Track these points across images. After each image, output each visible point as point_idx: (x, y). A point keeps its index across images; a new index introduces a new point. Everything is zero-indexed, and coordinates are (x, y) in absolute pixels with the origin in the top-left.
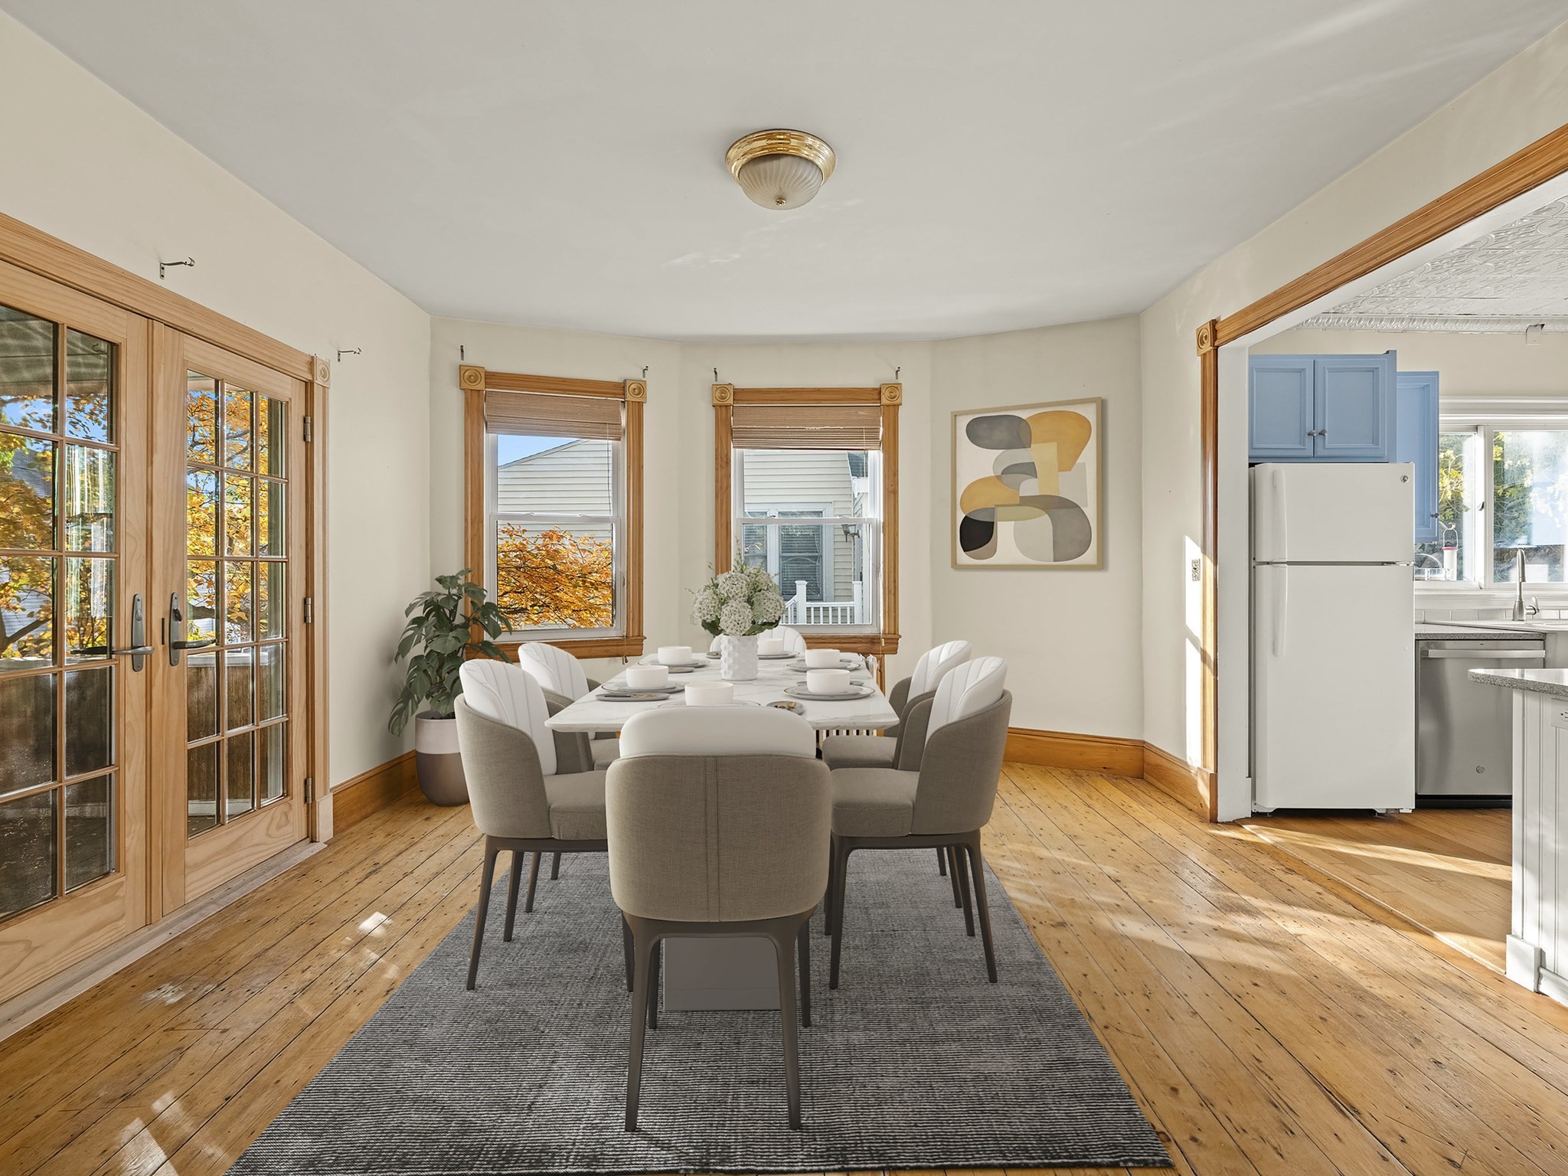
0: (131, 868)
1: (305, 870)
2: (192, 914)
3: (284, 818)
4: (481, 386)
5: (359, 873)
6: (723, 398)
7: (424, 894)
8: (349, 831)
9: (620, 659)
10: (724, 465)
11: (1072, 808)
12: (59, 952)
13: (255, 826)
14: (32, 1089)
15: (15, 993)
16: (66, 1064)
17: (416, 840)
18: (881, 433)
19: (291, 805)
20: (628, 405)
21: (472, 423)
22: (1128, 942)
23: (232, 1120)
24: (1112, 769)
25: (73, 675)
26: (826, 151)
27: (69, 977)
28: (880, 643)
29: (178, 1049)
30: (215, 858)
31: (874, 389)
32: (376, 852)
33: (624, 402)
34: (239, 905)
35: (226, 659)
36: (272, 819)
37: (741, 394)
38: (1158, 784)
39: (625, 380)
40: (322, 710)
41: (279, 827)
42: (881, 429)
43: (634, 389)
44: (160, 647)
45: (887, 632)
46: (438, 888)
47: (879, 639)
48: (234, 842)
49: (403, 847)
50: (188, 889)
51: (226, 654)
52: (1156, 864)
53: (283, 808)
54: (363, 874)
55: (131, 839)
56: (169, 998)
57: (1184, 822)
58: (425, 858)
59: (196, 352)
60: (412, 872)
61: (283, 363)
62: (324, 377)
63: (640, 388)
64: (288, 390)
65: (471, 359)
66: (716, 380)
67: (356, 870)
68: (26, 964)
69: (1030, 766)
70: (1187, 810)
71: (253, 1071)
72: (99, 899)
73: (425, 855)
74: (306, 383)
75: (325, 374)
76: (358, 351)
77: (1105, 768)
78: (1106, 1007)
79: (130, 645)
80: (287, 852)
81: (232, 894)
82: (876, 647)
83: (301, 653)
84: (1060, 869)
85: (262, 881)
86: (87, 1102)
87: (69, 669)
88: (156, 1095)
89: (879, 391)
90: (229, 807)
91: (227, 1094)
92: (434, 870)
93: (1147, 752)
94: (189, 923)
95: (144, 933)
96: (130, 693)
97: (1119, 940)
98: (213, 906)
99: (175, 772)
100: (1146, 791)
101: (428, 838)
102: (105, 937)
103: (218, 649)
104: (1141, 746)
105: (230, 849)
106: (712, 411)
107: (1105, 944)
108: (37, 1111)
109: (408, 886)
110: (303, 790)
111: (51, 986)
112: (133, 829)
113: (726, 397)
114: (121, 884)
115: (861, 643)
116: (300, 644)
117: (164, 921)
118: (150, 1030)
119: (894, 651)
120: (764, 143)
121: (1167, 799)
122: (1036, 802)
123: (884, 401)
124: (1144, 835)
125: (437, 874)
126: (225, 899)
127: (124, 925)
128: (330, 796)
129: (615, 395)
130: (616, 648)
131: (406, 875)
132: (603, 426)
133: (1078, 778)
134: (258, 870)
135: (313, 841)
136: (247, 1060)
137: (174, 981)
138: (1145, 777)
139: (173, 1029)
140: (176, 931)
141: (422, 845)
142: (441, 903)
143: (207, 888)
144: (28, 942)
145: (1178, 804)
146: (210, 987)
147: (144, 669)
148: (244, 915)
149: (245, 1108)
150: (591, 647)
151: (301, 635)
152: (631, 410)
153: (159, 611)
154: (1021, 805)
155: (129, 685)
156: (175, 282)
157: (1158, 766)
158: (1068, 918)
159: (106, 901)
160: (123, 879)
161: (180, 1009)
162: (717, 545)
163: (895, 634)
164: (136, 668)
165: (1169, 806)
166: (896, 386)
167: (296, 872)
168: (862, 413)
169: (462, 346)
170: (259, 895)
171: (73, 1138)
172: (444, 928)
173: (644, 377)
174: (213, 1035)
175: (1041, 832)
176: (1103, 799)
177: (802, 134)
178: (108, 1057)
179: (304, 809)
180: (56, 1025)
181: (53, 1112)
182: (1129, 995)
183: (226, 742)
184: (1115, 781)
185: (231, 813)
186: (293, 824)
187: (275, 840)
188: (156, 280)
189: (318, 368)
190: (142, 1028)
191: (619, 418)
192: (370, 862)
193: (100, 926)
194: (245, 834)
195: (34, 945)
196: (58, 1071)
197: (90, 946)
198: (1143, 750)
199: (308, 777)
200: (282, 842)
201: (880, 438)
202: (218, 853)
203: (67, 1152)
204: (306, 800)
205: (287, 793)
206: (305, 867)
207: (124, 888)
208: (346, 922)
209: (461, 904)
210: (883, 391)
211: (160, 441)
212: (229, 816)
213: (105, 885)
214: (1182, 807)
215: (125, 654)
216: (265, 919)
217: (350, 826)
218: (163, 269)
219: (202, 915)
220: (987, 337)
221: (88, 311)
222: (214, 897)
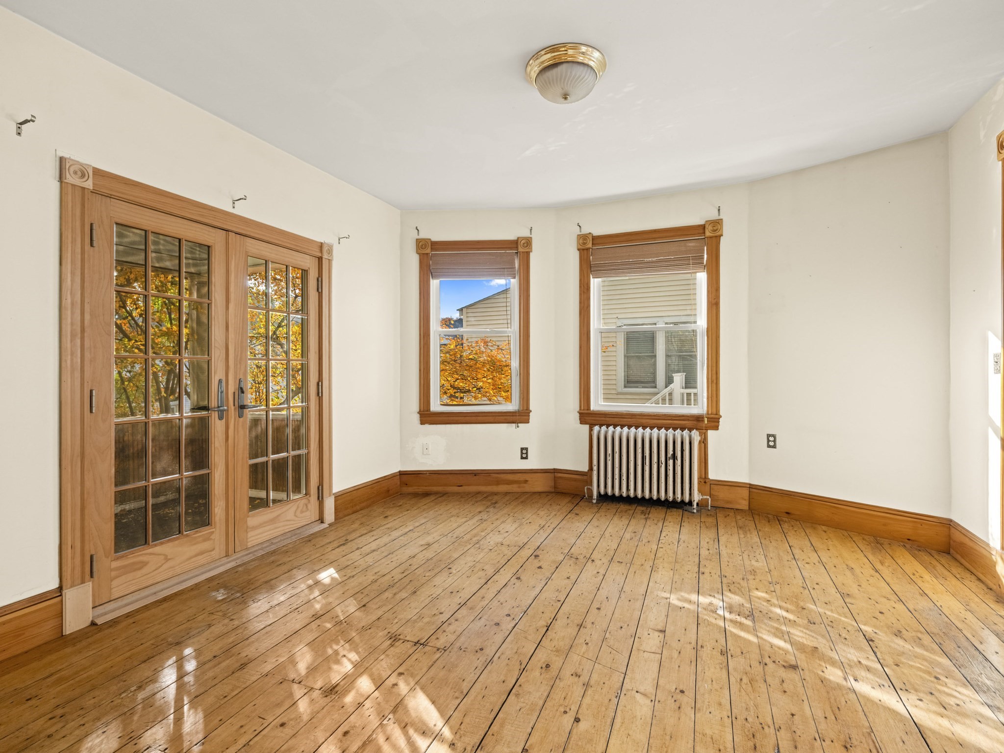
0: (218, 525)
1: (310, 539)
2: (249, 554)
3: (305, 507)
4: (428, 251)
5: (336, 544)
6: (584, 244)
7: (361, 562)
8: (344, 519)
9: (514, 425)
10: (586, 291)
11: (858, 570)
12: (181, 563)
13: (288, 510)
14: (148, 630)
15: (159, 580)
16: (165, 621)
17: (374, 529)
18: (705, 259)
19: (309, 500)
20: (520, 254)
21: (424, 274)
22: (852, 696)
23: (210, 669)
24: (916, 541)
25: (189, 420)
26: (596, 54)
27: (185, 577)
28: (703, 421)
29: (209, 625)
30: (264, 525)
31: (699, 226)
32: (350, 533)
33: (517, 253)
34: (273, 553)
35: (271, 415)
36: (298, 507)
37: (597, 240)
38: (963, 561)
39: (518, 238)
40: (328, 447)
41: (302, 512)
42: (705, 256)
43: (524, 243)
44: (233, 408)
45: (710, 413)
46: (369, 559)
47: (703, 418)
48: (276, 517)
49: (365, 532)
50: (249, 540)
51: (271, 413)
52: (921, 632)
53: (304, 501)
54: (336, 545)
55: (218, 509)
56: (219, 597)
57: (977, 599)
58: (372, 540)
59: (254, 246)
60: (361, 548)
61: (304, 248)
62: (329, 254)
63: (527, 243)
64: (309, 263)
65: (423, 235)
66: (581, 232)
67: (335, 542)
68: (165, 567)
69: (834, 529)
70: (985, 588)
71: (232, 645)
72: (201, 539)
73: (374, 538)
74: (319, 258)
75: (330, 252)
76: (348, 237)
77: (909, 540)
78: (799, 746)
79: (217, 406)
80: (307, 527)
81: (272, 546)
82: (700, 424)
83: (315, 413)
84: (818, 620)
85: (289, 541)
86: (163, 642)
87: (186, 418)
88: (187, 646)
89: (703, 227)
90: (272, 495)
91: (215, 654)
92: (373, 548)
93: (953, 530)
94: (246, 559)
95: (224, 560)
96: (217, 431)
97: (844, 692)
98: (261, 551)
99: (243, 476)
100: (947, 566)
101: (380, 529)
102: (204, 559)
103: (267, 410)
104: (949, 524)
105: (273, 521)
106: (578, 252)
107: (828, 693)
108: (143, 641)
109: (356, 555)
110: (316, 492)
111: (175, 580)
112: (219, 504)
113: (587, 243)
114: (212, 533)
115: (688, 420)
116: (315, 409)
117: (235, 555)
118: (204, 611)
119: (716, 428)
120: (549, 56)
121: (968, 575)
122: (824, 560)
123: (708, 234)
124: (922, 604)
125: (374, 551)
126: (268, 549)
127: (215, 554)
128: (333, 497)
129: (511, 248)
130: (512, 417)
131: (358, 549)
132: (502, 270)
133: (878, 545)
134: (289, 535)
135: (322, 522)
136: (233, 638)
137: (225, 587)
138: (951, 552)
139: (212, 613)
140: (239, 562)
141: (374, 533)
142: (366, 569)
143: (260, 541)
144: (166, 556)
145: (978, 582)
146: (238, 595)
147: (224, 419)
148: (272, 558)
149: (219, 664)
150: (496, 416)
151: (316, 403)
152: (521, 259)
153: (232, 388)
154: (808, 560)
155: (217, 427)
156: (241, 210)
157: (962, 544)
158: (802, 664)
159: (205, 540)
160: (214, 530)
161: (220, 604)
162: (580, 347)
163: (716, 414)
164: (221, 418)
165: (967, 582)
166: (717, 221)
167: (307, 539)
168: (690, 244)
169: (417, 227)
170: (285, 548)
171: (149, 659)
172: (360, 583)
173: (531, 234)
174: (226, 621)
175: (816, 587)
176: (896, 566)
177: (576, 45)
178: (181, 621)
179: (317, 503)
180: (171, 600)
181: (148, 644)
182: (828, 742)
183: (271, 461)
184: (916, 552)
185: (274, 499)
186: (310, 511)
187: (300, 519)
188: (229, 209)
189: (325, 249)
190: (202, 609)
191: (514, 263)
192: (344, 538)
193: (201, 553)
194: (282, 513)
195: (169, 557)
196: (160, 624)
197: (196, 562)
198: (950, 527)
199: (320, 485)
200: (304, 520)
201: (705, 263)
202: (265, 522)
203: (143, 665)
204: (318, 498)
205: (307, 494)
206: (313, 536)
207: (214, 535)
208: (315, 571)
209: (376, 571)
210: (707, 226)
211: (232, 296)
212: (273, 500)
213: (205, 531)
214: (981, 585)
215: (215, 411)
216: (280, 562)
217: (345, 516)
218: (234, 203)
219: (254, 555)
220: (797, 173)
221: (195, 231)
222: (264, 546)
